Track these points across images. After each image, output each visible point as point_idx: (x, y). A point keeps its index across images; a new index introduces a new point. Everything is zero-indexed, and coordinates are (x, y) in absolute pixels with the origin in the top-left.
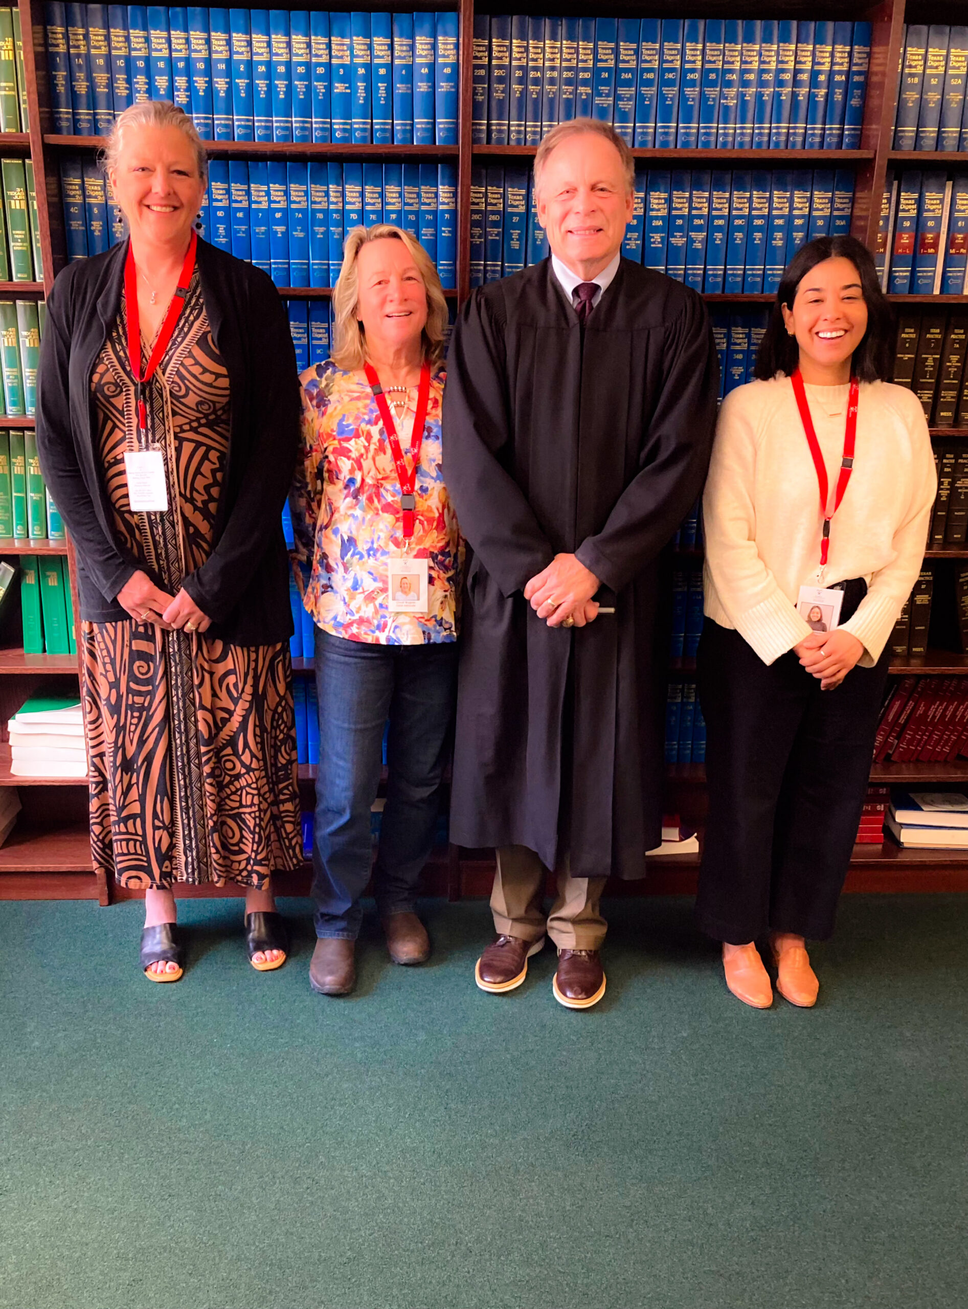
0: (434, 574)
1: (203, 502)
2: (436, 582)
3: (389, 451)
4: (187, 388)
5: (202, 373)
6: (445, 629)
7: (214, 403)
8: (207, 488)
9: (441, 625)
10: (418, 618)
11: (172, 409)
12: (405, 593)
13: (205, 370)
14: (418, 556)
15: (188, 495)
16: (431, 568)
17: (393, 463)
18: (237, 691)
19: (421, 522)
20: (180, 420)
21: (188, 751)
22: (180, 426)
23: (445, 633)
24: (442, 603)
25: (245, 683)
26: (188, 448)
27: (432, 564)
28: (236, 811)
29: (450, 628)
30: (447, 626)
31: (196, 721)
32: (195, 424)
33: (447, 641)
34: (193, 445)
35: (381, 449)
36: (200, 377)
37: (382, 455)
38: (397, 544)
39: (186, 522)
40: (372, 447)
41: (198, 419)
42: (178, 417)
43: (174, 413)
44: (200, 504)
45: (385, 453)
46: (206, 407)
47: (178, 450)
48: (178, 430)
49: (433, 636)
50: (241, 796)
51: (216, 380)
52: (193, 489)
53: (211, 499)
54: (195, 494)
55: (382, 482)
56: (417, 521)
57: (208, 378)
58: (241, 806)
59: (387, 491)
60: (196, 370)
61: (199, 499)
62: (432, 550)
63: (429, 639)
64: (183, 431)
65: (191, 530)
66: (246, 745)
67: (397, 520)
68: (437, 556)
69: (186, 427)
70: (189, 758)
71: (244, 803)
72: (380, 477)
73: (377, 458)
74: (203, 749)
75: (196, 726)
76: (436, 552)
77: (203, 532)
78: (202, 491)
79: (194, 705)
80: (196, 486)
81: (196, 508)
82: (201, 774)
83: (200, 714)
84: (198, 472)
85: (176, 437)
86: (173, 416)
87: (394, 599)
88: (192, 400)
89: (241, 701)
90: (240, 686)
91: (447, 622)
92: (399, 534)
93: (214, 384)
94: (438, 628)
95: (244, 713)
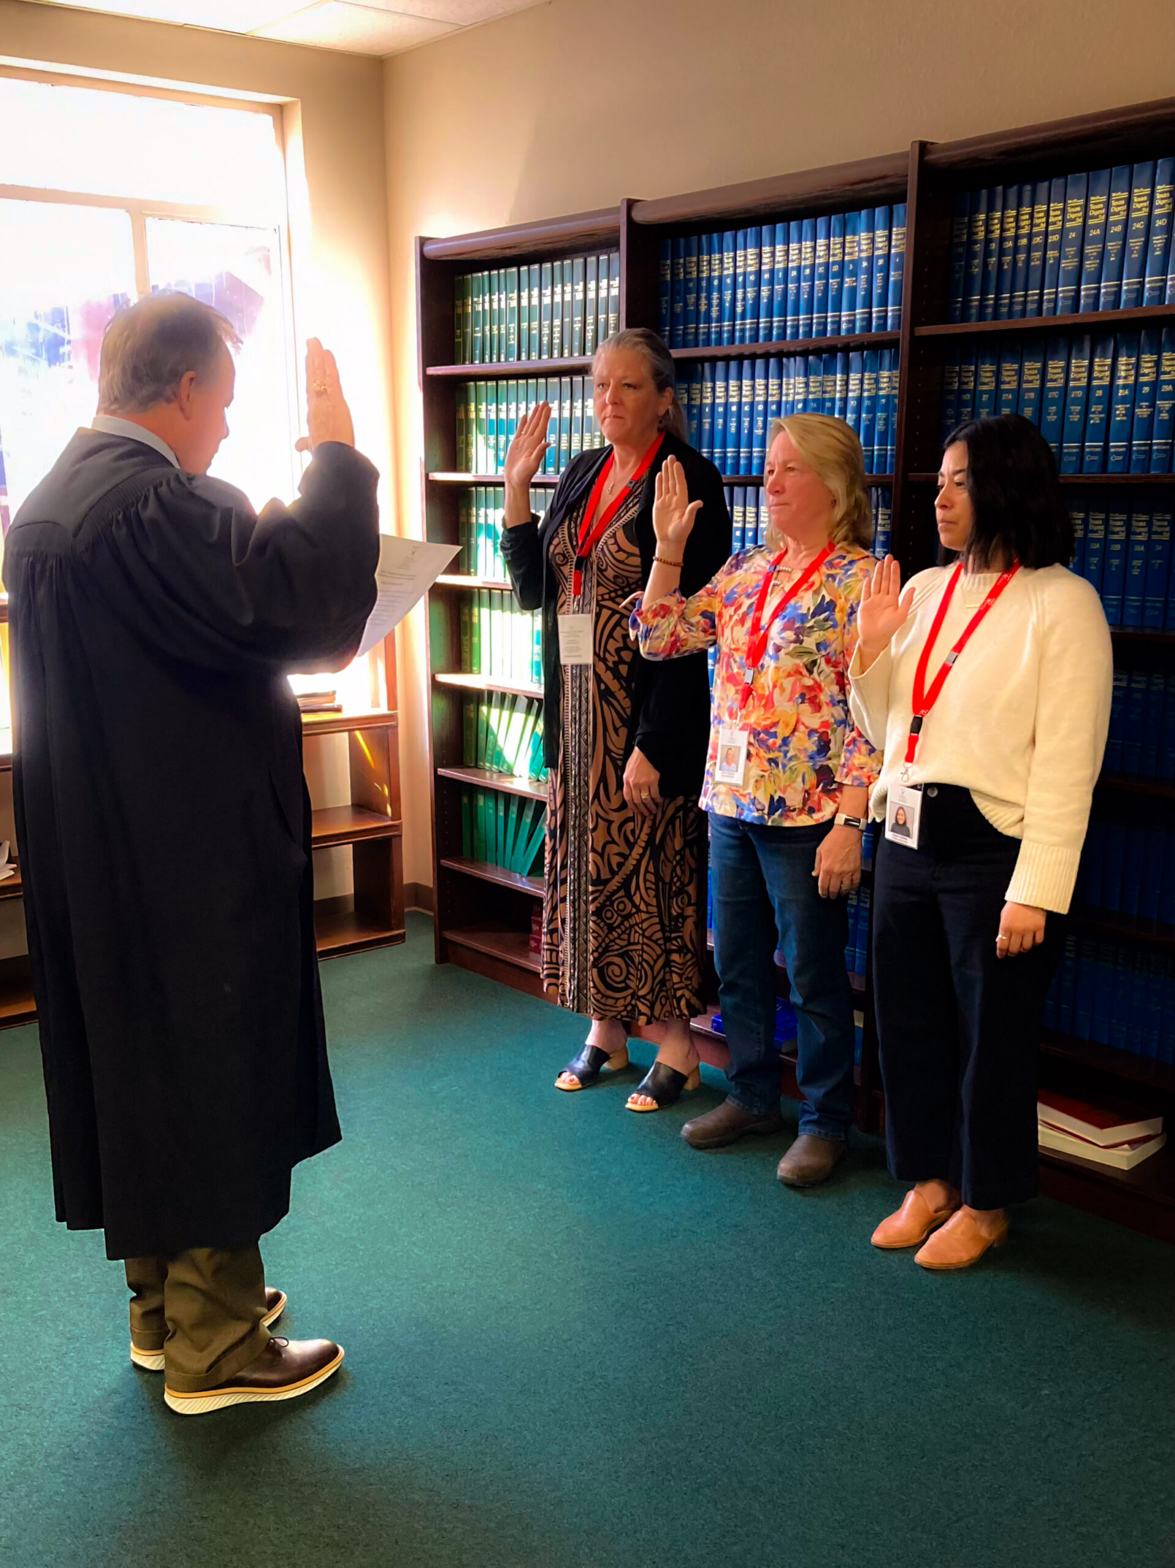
0: (753, 751)
1: (614, 662)
2: (753, 759)
3: (749, 624)
4: (607, 564)
5: (617, 552)
6: (758, 810)
7: (627, 578)
8: (618, 651)
9: (754, 804)
10: (733, 791)
11: (598, 581)
12: (728, 763)
13: (620, 549)
14: (742, 729)
15: (602, 656)
16: (750, 744)
17: (748, 637)
18: (634, 836)
19: (753, 699)
20: (602, 590)
21: (579, 887)
22: (602, 595)
23: (756, 814)
24: (757, 781)
25: (641, 830)
26: (606, 613)
27: (752, 740)
28: (625, 949)
29: (762, 810)
30: (759, 807)
31: (587, 862)
32: (613, 595)
33: (756, 822)
34: (610, 612)
35: (742, 621)
36: (615, 555)
37: (740, 627)
38: (732, 715)
39: (598, 679)
40: (736, 617)
41: (615, 591)
42: (601, 587)
43: (599, 584)
44: (611, 664)
45: (743, 626)
46: (620, 580)
47: (598, 615)
48: (600, 598)
49: (746, 813)
50: (629, 935)
51: (627, 558)
52: (606, 650)
53: (621, 661)
54: (607, 655)
55: (733, 652)
56: (751, 696)
57: (621, 556)
58: (630, 944)
59: (735, 661)
60: (614, 548)
61: (611, 659)
62: (755, 726)
63: (741, 814)
64: (604, 599)
65: (603, 687)
66: (638, 887)
67: (737, 692)
68: (759, 734)
69: (606, 597)
70: (579, 894)
71: (632, 941)
72: (733, 646)
73: (735, 629)
74: (590, 888)
75: (587, 866)
76: (759, 729)
77: (613, 690)
78: (613, 653)
79: (587, 845)
80: (609, 647)
81: (608, 668)
82: (587, 912)
83: (591, 856)
84: (610, 636)
85: (598, 604)
86: (598, 586)
87: (720, 769)
88: (610, 573)
89: (636, 846)
90: (637, 832)
91: (759, 803)
92: (736, 706)
93: (626, 562)
94: (751, 806)
95: (638, 857)
